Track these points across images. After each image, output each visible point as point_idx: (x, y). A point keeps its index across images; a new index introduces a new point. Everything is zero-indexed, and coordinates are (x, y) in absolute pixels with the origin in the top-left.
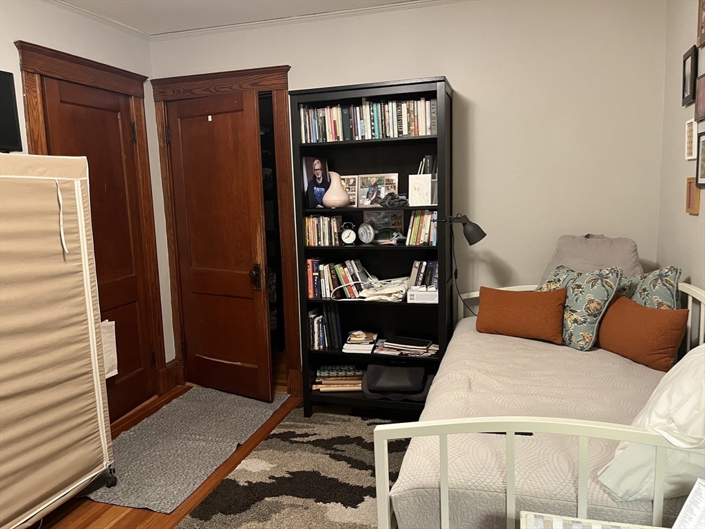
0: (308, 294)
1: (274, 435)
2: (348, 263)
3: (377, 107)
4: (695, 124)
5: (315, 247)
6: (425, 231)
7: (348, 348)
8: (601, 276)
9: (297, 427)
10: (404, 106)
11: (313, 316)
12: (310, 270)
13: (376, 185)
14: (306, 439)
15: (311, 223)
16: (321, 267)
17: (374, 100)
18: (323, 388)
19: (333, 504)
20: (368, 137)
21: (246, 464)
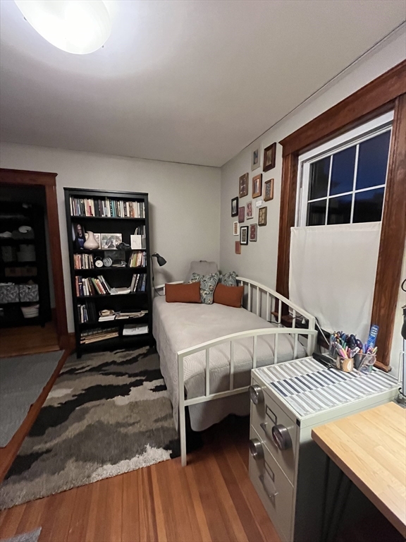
0: (76, 294)
1: (63, 373)
2: (99, 277)
3: (113, 203)
4: (238, 224)
5: (79, 270)
6: (139, 260)
7: (101, 319)
8: (212, 276)
9: (76, 365)
10: (127, 203)
11: (79, 306)
12: (77, 282)
13: (110, 239)
14: (84, 370)
15: (77, 257)
16: (83, 280)
17: (111, 199)
18: (87, 342)
19: (116, 398)
20: (109, 216)
21: (51, 395)
